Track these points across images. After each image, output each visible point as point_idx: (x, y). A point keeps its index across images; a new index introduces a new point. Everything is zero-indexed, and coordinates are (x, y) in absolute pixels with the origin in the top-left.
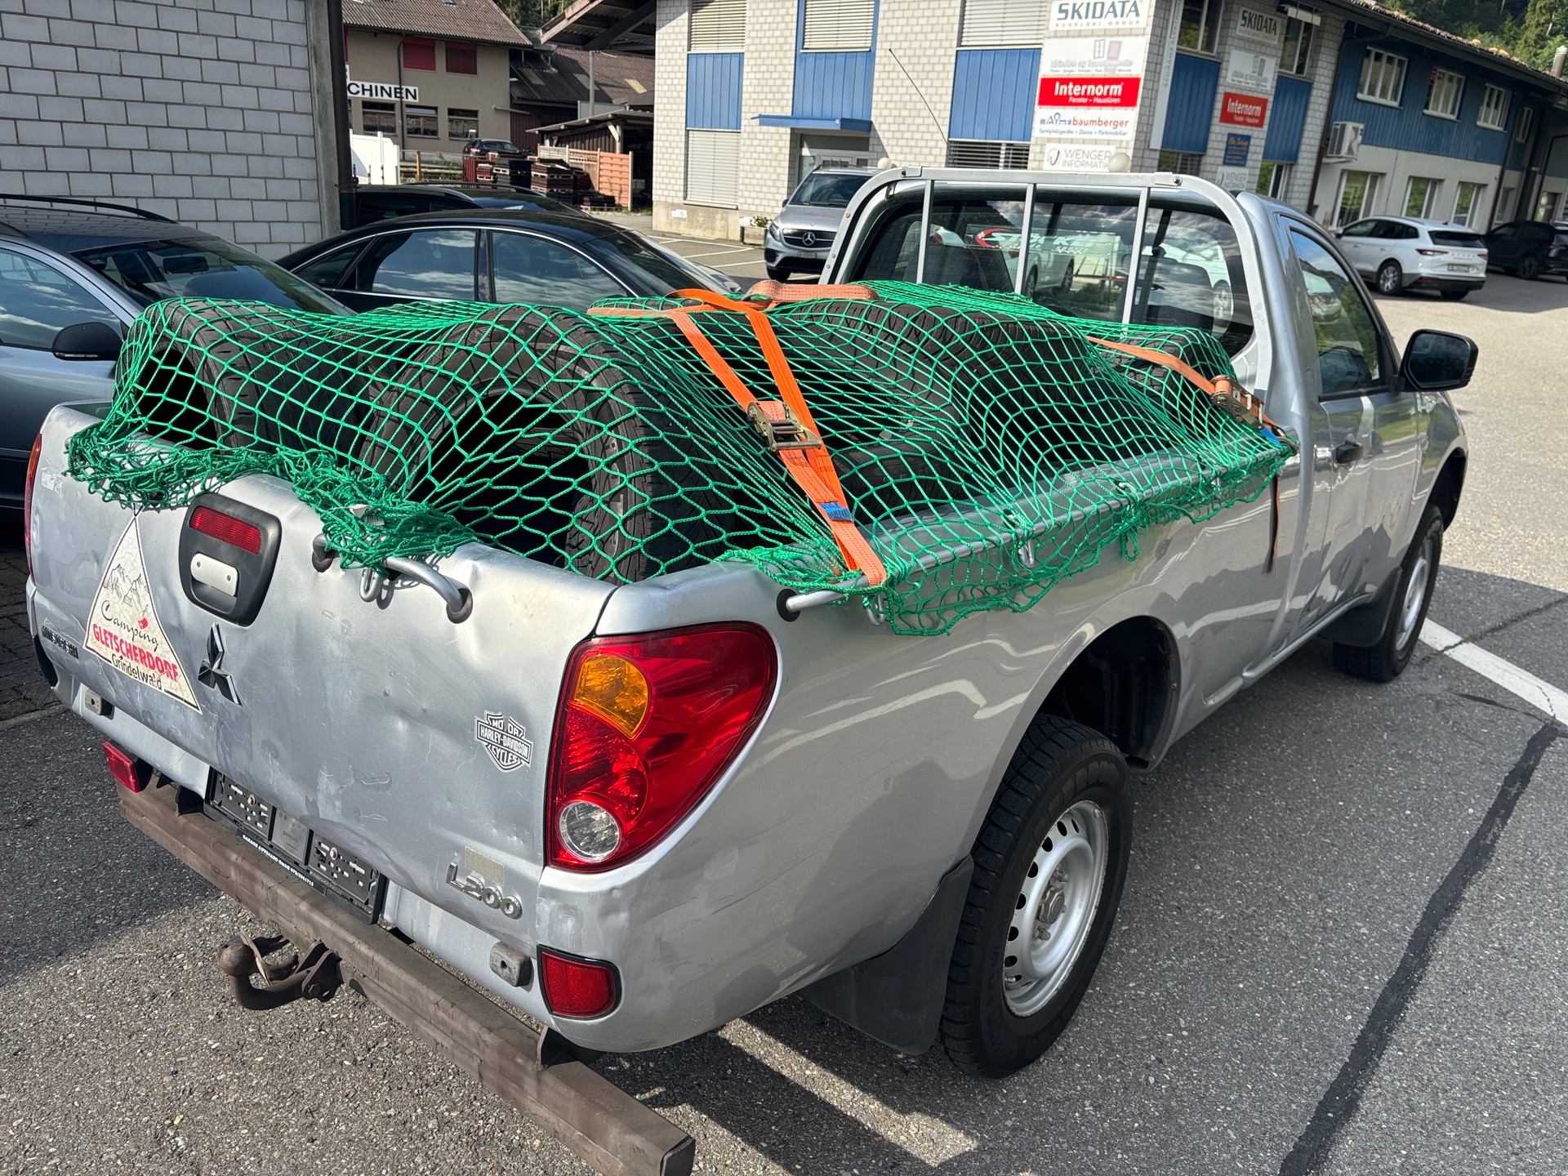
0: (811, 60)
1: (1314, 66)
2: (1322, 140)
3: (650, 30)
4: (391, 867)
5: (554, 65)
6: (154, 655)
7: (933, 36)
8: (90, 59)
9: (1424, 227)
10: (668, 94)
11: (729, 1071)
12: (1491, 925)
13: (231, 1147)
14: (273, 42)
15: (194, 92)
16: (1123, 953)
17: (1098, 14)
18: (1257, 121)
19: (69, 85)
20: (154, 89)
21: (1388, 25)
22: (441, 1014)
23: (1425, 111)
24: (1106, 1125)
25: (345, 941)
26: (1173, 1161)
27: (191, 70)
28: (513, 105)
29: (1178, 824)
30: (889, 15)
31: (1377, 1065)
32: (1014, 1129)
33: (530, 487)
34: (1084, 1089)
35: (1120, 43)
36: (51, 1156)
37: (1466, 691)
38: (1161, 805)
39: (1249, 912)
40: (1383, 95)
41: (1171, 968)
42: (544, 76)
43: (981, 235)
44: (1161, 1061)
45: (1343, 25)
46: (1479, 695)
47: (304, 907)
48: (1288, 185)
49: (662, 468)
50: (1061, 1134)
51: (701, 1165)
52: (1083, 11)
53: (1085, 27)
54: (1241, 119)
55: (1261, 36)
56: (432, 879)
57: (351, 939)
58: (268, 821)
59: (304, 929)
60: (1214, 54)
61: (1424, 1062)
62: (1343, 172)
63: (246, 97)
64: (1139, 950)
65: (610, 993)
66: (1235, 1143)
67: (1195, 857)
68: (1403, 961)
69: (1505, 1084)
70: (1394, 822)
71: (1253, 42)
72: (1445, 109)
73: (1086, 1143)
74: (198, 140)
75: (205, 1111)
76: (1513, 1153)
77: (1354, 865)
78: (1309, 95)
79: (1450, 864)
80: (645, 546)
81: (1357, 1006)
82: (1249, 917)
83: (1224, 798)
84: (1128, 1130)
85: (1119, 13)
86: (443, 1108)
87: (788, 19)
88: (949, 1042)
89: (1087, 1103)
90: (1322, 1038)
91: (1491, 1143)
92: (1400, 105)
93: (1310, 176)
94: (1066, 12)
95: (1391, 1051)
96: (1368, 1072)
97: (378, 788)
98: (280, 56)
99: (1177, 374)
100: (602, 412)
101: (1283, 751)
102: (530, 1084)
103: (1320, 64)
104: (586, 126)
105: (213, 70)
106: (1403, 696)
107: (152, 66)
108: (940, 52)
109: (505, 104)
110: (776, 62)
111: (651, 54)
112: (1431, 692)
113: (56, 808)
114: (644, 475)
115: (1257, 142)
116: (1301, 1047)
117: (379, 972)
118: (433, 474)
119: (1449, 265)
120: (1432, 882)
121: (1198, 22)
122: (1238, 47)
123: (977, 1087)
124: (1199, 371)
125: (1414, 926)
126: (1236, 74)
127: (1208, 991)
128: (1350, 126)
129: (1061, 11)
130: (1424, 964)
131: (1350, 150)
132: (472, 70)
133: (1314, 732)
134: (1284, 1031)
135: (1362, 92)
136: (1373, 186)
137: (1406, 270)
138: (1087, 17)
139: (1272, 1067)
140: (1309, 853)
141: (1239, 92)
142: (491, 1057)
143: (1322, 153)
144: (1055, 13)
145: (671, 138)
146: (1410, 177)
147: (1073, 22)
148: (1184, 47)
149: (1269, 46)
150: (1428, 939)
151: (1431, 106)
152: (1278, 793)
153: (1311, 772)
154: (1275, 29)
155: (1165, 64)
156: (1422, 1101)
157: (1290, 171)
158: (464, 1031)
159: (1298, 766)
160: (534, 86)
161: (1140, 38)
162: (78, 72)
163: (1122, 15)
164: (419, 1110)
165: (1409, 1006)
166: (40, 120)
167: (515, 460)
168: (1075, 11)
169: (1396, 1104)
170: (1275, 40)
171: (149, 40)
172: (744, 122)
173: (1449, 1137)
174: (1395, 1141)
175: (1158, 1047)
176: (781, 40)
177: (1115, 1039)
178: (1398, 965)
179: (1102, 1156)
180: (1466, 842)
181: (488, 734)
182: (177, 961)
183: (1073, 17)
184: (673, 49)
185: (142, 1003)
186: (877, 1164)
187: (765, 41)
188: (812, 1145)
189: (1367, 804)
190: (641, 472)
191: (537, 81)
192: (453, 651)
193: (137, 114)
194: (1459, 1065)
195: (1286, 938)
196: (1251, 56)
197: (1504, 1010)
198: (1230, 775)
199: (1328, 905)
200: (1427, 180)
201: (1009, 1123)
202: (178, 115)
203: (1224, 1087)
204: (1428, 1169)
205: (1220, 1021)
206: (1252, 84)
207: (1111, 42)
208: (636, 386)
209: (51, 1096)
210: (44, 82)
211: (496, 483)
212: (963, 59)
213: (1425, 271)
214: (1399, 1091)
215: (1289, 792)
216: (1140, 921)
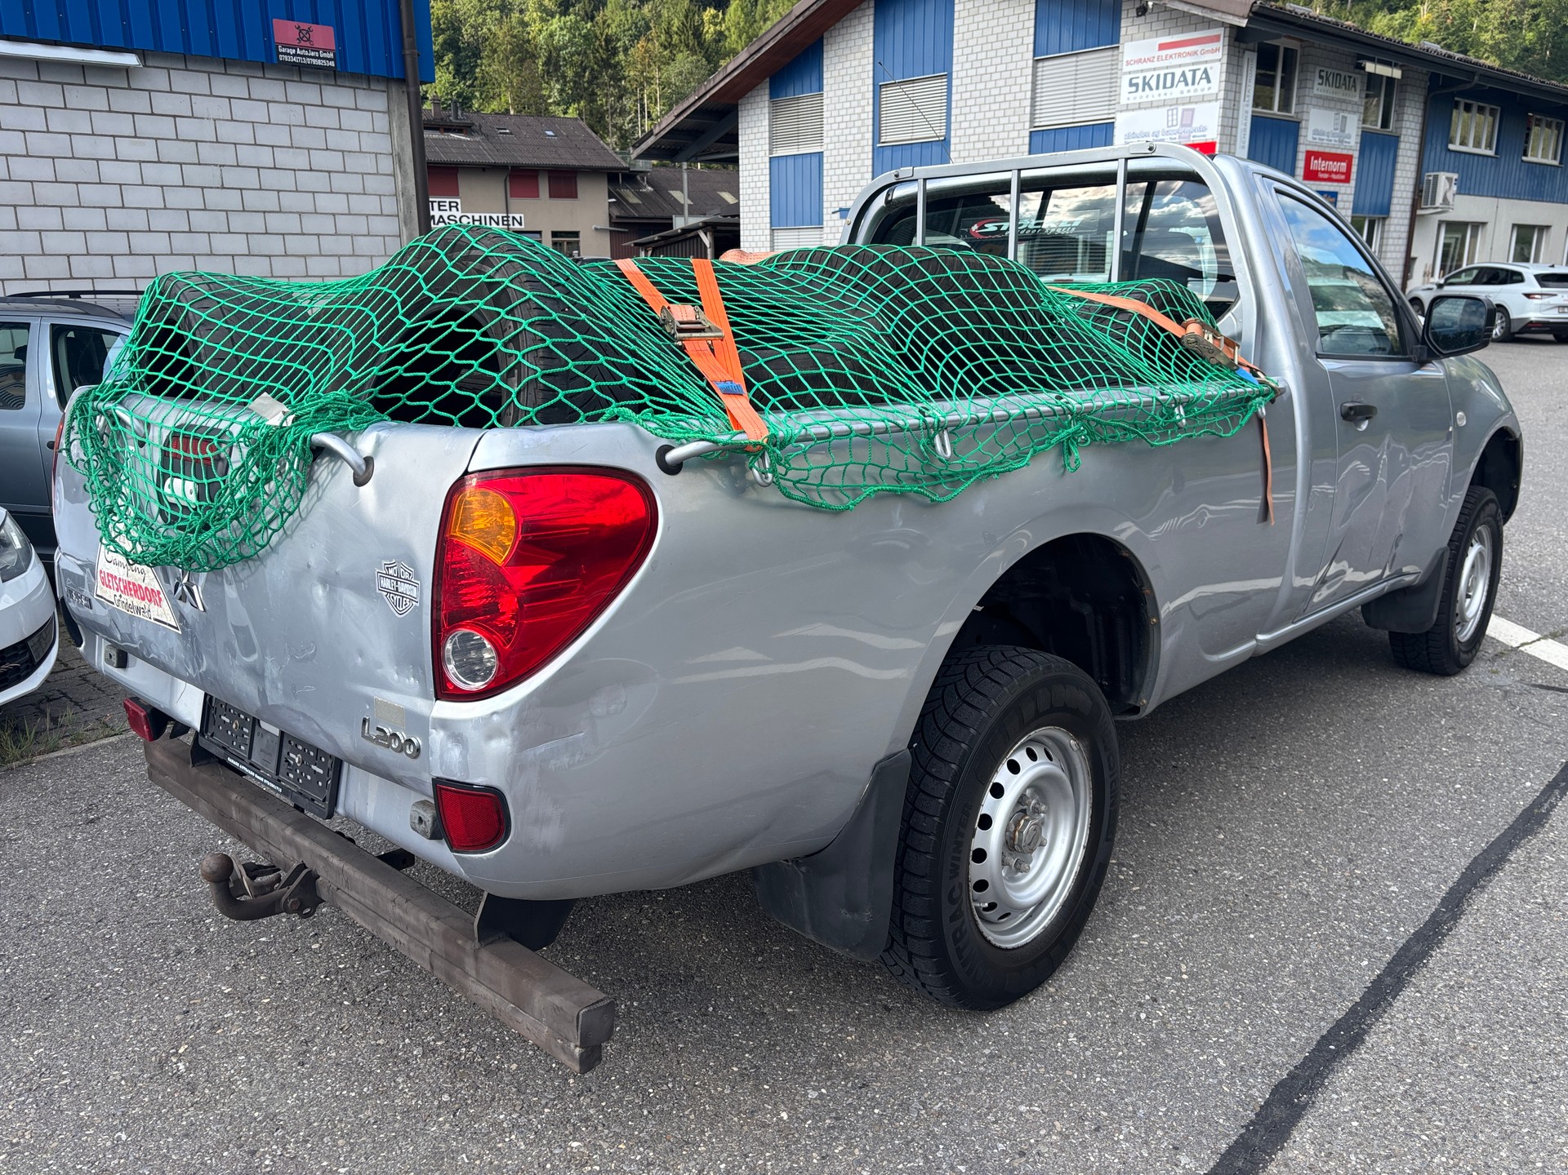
0: (888, 153)
1: (1399, 120)
2: (1414, 192)
3: (732, 140)
4: (321, 736)
5: (649, 184)
6: (144, 586)
7: (1005, 120)
8: (194, 175)
9: (1529, 271)
10: (752, 197)
11: (711, 1009)
12: (1535, 883)
13: (227, 1070)
14: (361, 152)
15: (288, 200)
16: (1130, 910)
17: (1168, 84)
18: (1343, 177)
19: (176, 198)
20: (253, 199)
21: (1473, 73)
22: (397, 911)
23: (1524, 158)
24: (1088, 1053)
25: (320, 856)
26: (1154, 1084)
27: (286, 180)
28: (612, 224)
29: (1206, 800)
30: (962, 103)
31: (1391, 1005)
32: (991, 1056)
33: (437, 373)
34: (1070, 1024)
35: (1193, 110)
36: (65, 1077)
37: (1540, 682)
38: (1191, 784)
39: (1271, 873)
40: (1477, 144)
41: (1177, 923)
42: (641, 195)
43: (975, 228)
44: (1155, 1000)
45: (1427, 78)
46: (1553, 685)
47: (288, 832)
48: (1382, 238)
49: (553, 344)
50: (1040, 1061)
51: (670, 1085)
52: (1153, 83)
53: (1157, 98)
54: (1326, 176)
55: (1340, 94)
56: (351, 738)
57: (325, 854)
58: (248, 742)
59: (290, 852)
60: (1293, 114)
61: (1443, 1002)
62: (1440, 223)
63: (337, 203)
64: (1148, 907)
65: (500, 821)
66: (1224, 1070)
67: (1220, 828)
68: (1433, 916)
69: (1531, 1022)
70: (1441, 795)
71: (1332, 99)
72: (1544, 156)
73: (1065, 1068)
74: (294, 244)
75: (207, 1043)
76: (1531, 1082)
77: (1390, 832)
78: (1396, 148)
79: (1498, 831)
80: (536, 415)
81: (1375, 954)
82: (1269, 878)
83: (1258, 778)
84: (1112, 1058)
85: (1190, 81)
86: (429, 1038)
87: (864, 116)
88: (917, 962)
89: (1071, 1035)
90: (1333, 980)
91: (1507, 1073)
92: (1496, 153)
93: (1406, 229)
94: (1137, 85)
95: (1409, 992)
96: (1380, 1010)
97: (306, 659)
98: (368, 164)
99: (1144, 319)
100: (502, 299)
101: (1329, 736)
102: (469, 963)
103: (1406, 117)
104: (678, 235)
105: (307, 180)
106: (1468, 686)
107: (249, 178)
108: (1014, 134)
109: (604, 223)
110: (854, 157)
111: (735, 161)
112: (1501, 683)
113: (117, 808)
114: (536, 350)
115: (1345, 198)
116: (1308, 988)
117: (348, 882)
118: (351, 366)
119: (1559, 307)
120: (1475, 846)
121: (1273, 85)
122: (1315, 106)
123: (959, 1021)
124: (1169, 317)
125: (1451, 884)
126: (1316, 132)
127: (1215, 941)
128: (1443, 176)
129: (1131, 85)
130: (1455, 918)
131: (1445, 199)
132: (573, 195)
133: (1366, 720)
134: (1292, 975)
135: (1452, 142)
136: (1474, 236)
137: (1514, 315)
138: (1157, 88)
139: (1274, 1005)
140: (1343, 823)
141: (1321, 150)
142: (439, 944)
143: (1415, 205)
144: (1125, 88)
145: (757, 238)
146: (1514, 225)
147: (1144, 94)
148: (1259, 110)
149: (1350, 102)
150: (1464, 896)
151: (1529, 153)
152: (1317, 772)
153: (1357, 753)
154: (1354, 86)
155: (1241, 127)
156: (1437, 1037)
157: (1383, 225)
158: (415, 923)
159: (1343, 749)
160: (632, 205)
161: (1214, 103)
162: (184, 186)
163: (1193, 83)
164: (407, 1041)
165: (1434, 953)
166: (150, 231)
167: (423, 348)
168: (1146, 83)
169: (1405, 1038)
170: (1356, 97)
171: (247, 155)
172: (825, 217)
173: (1462, 1068)
174: (1400, 1070)
175: (1154, 988)
176: (858, 137)
177: (1109, 982)
178: (1427, 918)
179: (1080, 1079)
180: (1519, 811)
181: (386, 583)
182: (205, 925)
183: (1144, 90)
184: (755, 154)
185: (167, 957)
186: (846, 1085)
187: (843, 138)
188: (783, 1070)
189: (1414, 780)
190: (533, 348)
191: (634, 200)
192: (357, 512)
193: (238, 222)
194: (1482, 1006)
195: (1307, 895)
196: (1331, 114)
197: (1540, 957)
198: (1268, 758)
199: (1357, 867)
200: (1533, 227)
201: (987, 1051)
202: (276, 222)
203: (1218, 1022)
204: (1433, 1096)
205: (1224, 967)
206: (1334, 141)
207: (1184, 110)
208: (534, 276)
209: (72, 1031)
210: (152, 197)
211: (406, 371)
212: (1037, 139)
213: (1534, 315)
214: (1411, 1027)
215: (1330, 771)
216: (1153, 883)
